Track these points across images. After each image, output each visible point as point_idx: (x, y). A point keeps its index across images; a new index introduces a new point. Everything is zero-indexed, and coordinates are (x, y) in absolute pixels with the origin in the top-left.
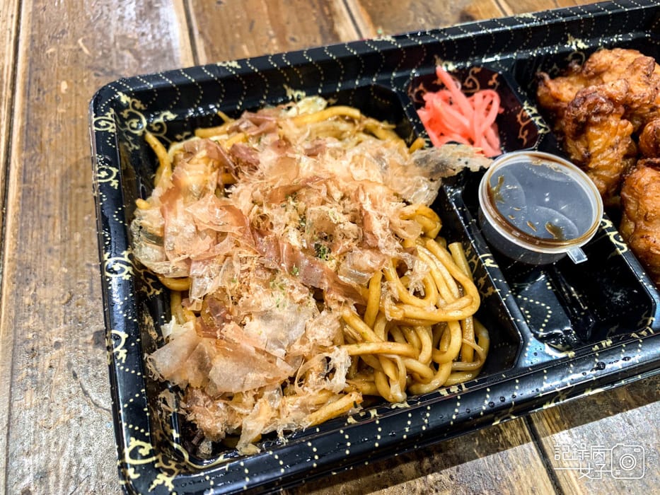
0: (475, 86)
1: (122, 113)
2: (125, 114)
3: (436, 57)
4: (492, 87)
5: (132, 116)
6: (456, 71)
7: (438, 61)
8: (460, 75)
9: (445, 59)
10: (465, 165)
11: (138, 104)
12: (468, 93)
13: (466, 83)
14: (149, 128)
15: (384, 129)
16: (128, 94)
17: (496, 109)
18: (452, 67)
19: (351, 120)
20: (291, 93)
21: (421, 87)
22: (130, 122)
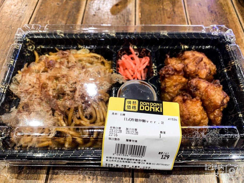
0: (144, 55)
1: (26, 44)
2: (27, 44)
3: (130, 43)
4: (148, 56)
5: (30, 45)
6: (137, 49)
7: (131, 45)
8: (138, 50)
9: (133, 44)
10: (117, 81)
11: (32, 42)
12: (140, 57)
13: (141, 53)
14: (35, 49)
15: (108, 63)
16: (29, 39)
17: (147, 63)
18: (135, 47)
19: (98, 58)
20: (80, 46)
21: (125, 52)
22: (29, 47)
